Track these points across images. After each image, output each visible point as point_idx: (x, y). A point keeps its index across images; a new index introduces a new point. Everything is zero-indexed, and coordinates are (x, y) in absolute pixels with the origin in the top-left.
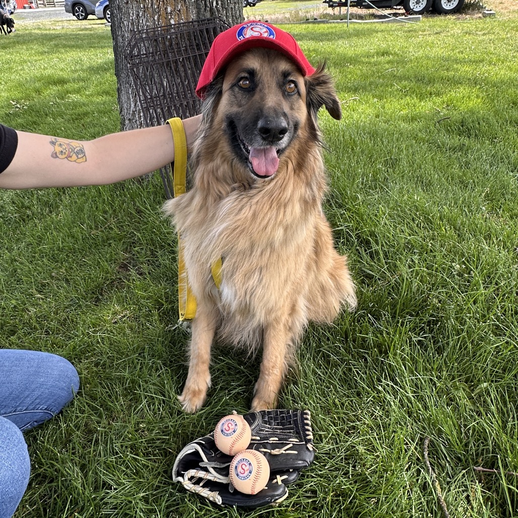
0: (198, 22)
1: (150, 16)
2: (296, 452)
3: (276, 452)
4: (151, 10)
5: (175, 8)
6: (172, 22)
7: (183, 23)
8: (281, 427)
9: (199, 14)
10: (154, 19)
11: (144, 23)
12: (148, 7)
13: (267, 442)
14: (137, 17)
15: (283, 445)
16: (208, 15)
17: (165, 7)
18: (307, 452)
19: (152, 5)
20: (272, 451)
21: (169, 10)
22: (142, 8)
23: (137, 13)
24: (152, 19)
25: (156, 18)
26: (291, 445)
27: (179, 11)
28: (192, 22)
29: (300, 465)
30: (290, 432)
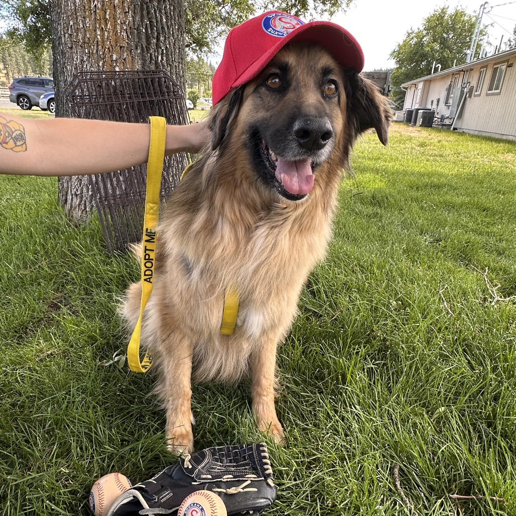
0: (143, 72)
1: (95, 62)
2: (256, 490)
3: (232, 490)
4: (96, 56)
5: (120, 57)
6: (117, 69)
7: (128, 72)
8: (235, 464)
9: (144, 65)
10: (99, 65)
11: (88, 68)
12: (93, 53)
13: (221, 481)
14: (81, 62)
15: (240, 483)
16: (153, 67)
17: (111, 54)
18: (268, 488)
19: (97, 51)
20: (228, 490)
21: (114, 57)
22: (86, 53)
23: (81, 58)
24: (97, 65)
25: (100, 64)
26: (249, 482)
27: (125, 60)
28: (137, 72)
29: (262, 505)
30: (246, 469)
